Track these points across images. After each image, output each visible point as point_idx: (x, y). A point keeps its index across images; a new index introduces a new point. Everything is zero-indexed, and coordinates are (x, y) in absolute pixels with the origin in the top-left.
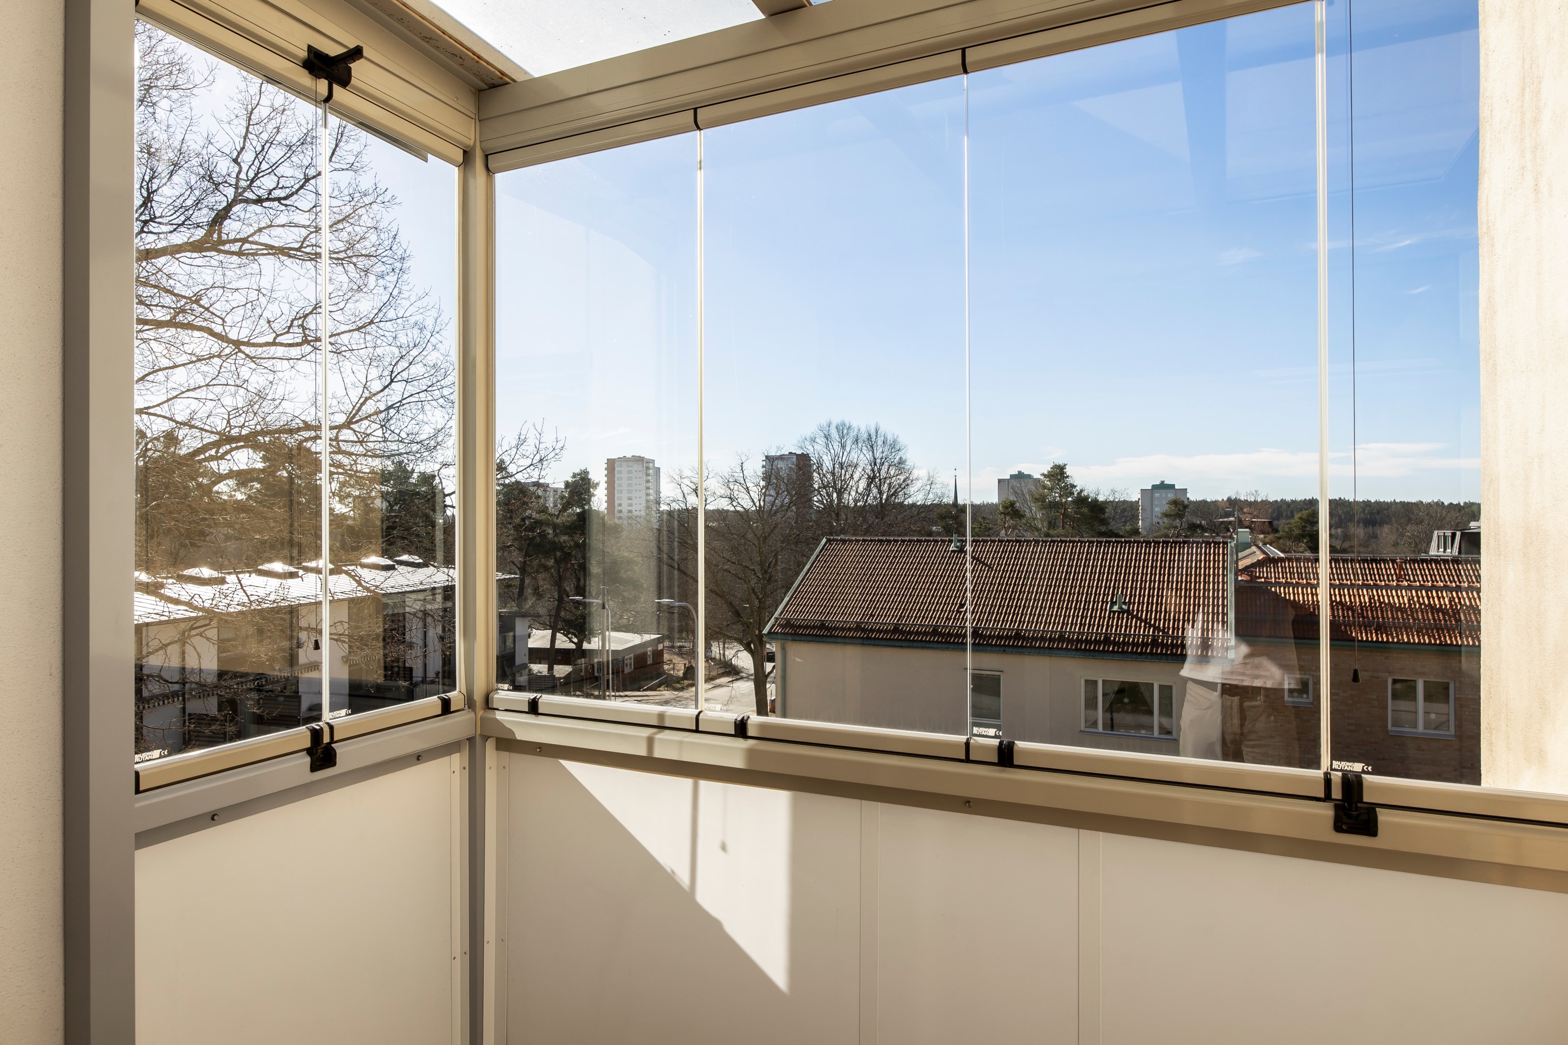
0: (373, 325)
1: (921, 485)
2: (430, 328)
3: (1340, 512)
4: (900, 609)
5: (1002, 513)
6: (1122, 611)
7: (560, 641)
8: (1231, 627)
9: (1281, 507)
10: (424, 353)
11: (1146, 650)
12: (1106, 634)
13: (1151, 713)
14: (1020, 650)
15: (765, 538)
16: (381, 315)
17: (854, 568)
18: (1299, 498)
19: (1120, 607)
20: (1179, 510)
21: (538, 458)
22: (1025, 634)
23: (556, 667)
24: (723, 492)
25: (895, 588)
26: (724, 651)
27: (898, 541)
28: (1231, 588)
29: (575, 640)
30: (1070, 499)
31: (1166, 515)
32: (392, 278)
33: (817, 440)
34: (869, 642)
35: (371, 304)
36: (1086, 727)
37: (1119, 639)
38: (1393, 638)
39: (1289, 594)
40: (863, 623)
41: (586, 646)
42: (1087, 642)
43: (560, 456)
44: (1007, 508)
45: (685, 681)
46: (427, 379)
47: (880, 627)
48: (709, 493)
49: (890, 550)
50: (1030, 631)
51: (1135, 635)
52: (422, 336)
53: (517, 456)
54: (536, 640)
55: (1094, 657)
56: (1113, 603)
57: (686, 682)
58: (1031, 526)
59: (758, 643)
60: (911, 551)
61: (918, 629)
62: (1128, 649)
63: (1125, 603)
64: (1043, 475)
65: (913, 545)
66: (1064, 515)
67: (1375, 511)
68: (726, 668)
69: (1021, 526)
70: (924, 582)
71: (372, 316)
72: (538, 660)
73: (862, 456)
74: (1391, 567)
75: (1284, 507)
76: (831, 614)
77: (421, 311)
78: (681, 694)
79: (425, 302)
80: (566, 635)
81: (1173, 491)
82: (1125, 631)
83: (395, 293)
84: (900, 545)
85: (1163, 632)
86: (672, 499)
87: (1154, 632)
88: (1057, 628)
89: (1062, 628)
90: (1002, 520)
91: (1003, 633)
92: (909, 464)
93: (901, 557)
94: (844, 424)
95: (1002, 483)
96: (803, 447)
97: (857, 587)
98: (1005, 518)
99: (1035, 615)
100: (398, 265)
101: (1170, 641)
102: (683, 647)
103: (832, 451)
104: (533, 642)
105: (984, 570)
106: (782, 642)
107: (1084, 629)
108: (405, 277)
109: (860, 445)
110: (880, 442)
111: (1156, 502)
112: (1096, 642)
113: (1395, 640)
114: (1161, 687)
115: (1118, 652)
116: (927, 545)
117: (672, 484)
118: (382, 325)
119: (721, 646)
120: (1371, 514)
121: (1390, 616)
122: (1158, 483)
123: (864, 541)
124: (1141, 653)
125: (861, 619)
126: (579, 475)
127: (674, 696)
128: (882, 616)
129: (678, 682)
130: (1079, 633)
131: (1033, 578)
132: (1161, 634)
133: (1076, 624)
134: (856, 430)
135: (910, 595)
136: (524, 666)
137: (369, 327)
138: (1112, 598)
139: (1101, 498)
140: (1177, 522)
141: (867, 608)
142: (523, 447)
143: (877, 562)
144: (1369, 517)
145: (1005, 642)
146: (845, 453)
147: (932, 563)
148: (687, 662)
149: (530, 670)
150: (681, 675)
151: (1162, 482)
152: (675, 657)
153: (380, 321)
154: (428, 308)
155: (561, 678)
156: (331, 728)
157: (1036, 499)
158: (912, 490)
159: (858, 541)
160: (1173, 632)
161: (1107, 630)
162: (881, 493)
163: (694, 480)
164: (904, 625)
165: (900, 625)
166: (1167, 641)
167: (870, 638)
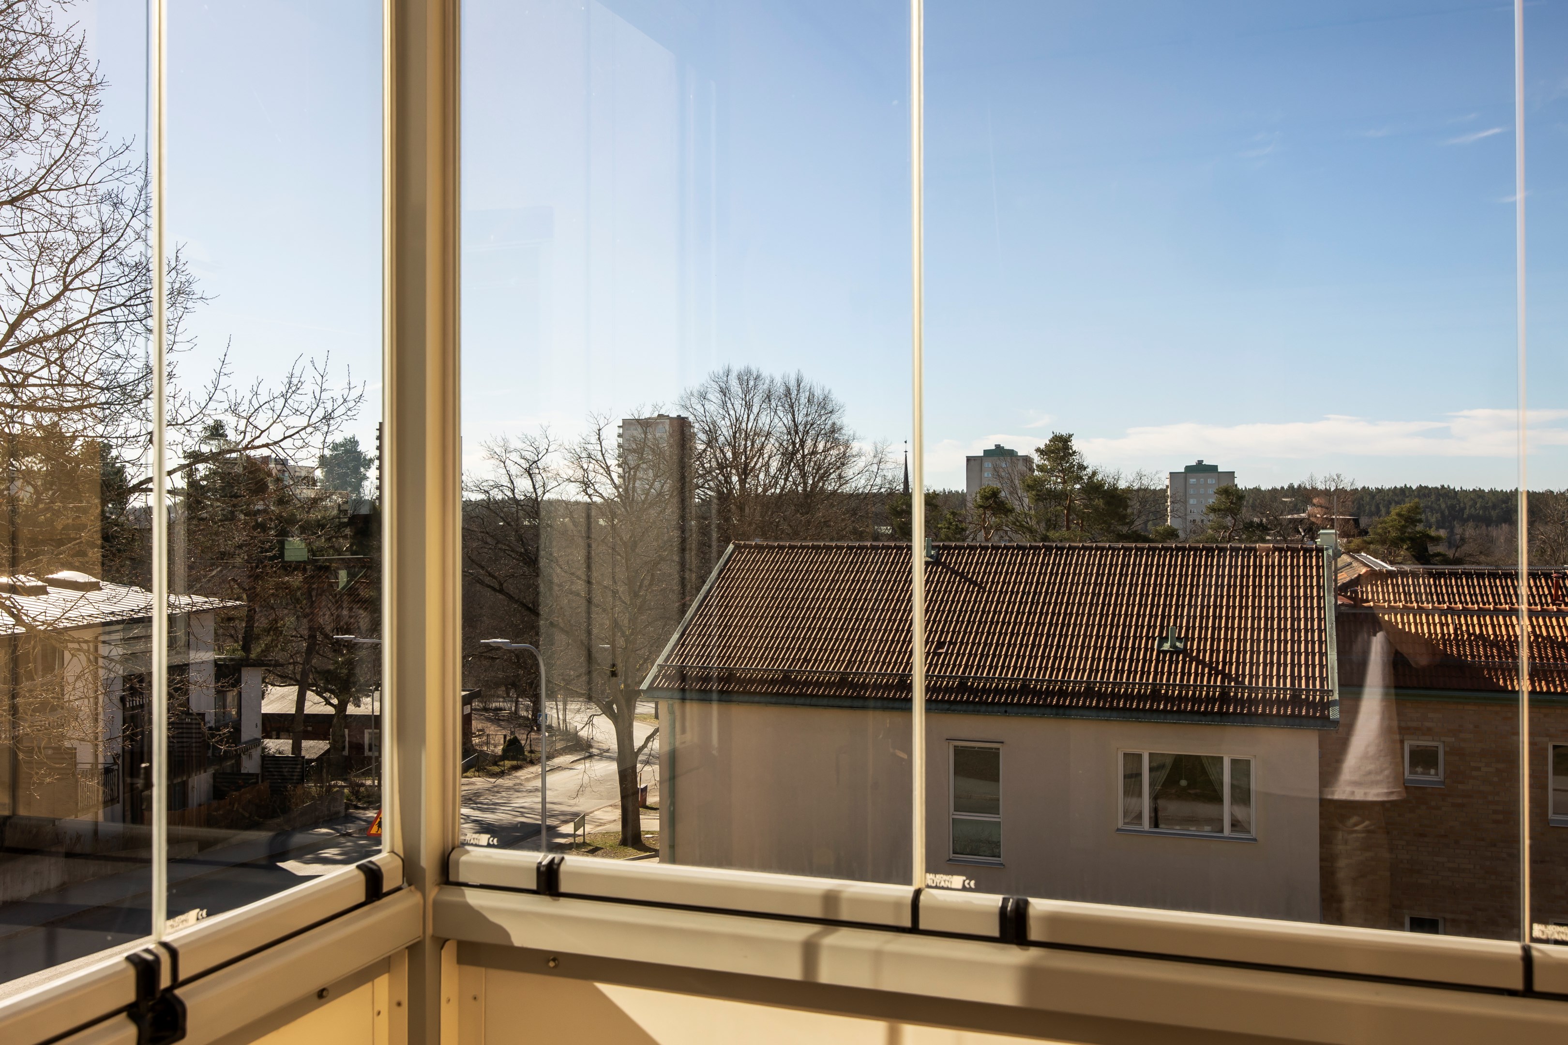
0: (36, 196)
1: (863, 464)
2: (131, 203)
3: (1443, 506)
4: (848, 650)
5: (981, 506)
6: (1176, 651)
7: (310, 703)
8: (1332, 673)
9: (1362, 498)
10: (121, 244)
11: (1213, 708)
12: (1154, 685)
13: (1219, 800)
14: (1029, 710)
15: (635, 545)
16: (50, 180)
17: (777, 589)
18: (1387, 486)
19: (1173, 646)
20: (1232, 503)
21: (320, 413)
22: (1035, 686)
23: (305, 744)
24: (571, 473)
25: (840, 619)
26: (565, 715)
27: (842, 548)
28: (1330, 616)
29: (335, 701)
30: (1078, 486)
31: (1213, 510)
32: (70, 119)
33: (709, 396)
34: (802, 700)
35: (37, 159)
36: (1125, 823)
37: (1173, 692)
38: (1555, 688)
39: (1410, 625)
40: (793, 672)
41: (351, 709)
42: (1128, 697)
43: (354, 412)
44: (987, 498)
45: (506, 762)
46: (126, 286)
47: (819, 678)
48: (549, 475)
49: (831, 562)
50: (1043, 681)
51: (1195, 687)
52: (117, 216)
53: (286, 411)
54: (272, 702)
55: (1138, 720)
56: (1163, 640)
57: (508, 763)
58: (1022, 526)
59: (623, 702)
60: (862, 562)
61: (876, 680)
62: (1186, 707)
63: (1179, 639)
64: (1038, 450)
65: (866, 554)
66: (1069, 508)
67: (1490, 504)
68: (568, 741)
69: (1007, 526)
70: (883, 610)
71: (35, 179)
72: (274, 733)
73: (776, 420)
74: (1544, 584)
75: (1367, 499)
76: (745, 658)
77: (117, 175)
78: (500, 781)
79: (123, 160)
80: (319, 694)
81: (1216, 474)
82: (1182, 680)
83: (76, 143)
84: (846, 553)
85: (1237, 682)
86: (492, 483)
87: (1223, 681)
88: (1082, 677)
89: (1089, 677)
90: (980, 516)
91: (1003, 685)
92: (847, 432)
93: (847, 571)
94: (749, 372)
95: (972, 462)
96: (689, 406)
97: (782, 617)
98: (985, 513)
99: (1049, 657)
100: (79, 97)
101: (1246, 695)
102: (501, 709)
103: (732, 412)
104: (267, 705)
105: (973, 592)
106: (670, 702)
107: (1121, 678)
108: (92, 117)
109: (774, 404)
110: (803, 400)
111: (1191, 491)
112: (1141, 697)
113: (1559, 690)
114: (1234, 762)
115: (1171, 711)
116: (886, 554)
117: (493, 461)
118: (52, 195)
119: (561, 707)
120: (1485, 508)
121: (1550, 655)
122: (1193, 463)
123: (792, 547)
124: (1205, 713)
125: (790, 666)
126: (342, 446)
127: (490, 785)
128: (821, 661)
129: (495, 764)
130: (1114, 684)
131: (1044, 603)
132: (1233, 684)
133: (1110, 671)
134: (767, 382)
135: (863, 629)
136: (256, 742)
137: (29, 199)
138: (1161, 632)
139: (1122, 485)
140: (1229, 521)
141: (799, 649)
142: (296, 397)
143: (812, 580)
144: (1481, 512)
145: (1006, 699)
146: (752, 417)
147: (895, 581)
148: (508, 732)
149: (264, 748)
150: (500, 753)
151: (1200, 462)
152: (489, 724)
153: (50, 189)
154: (129, 170)
155: (312, 760)
156: (173, 952)
157: (1028, 486)
158: (849, 472)
159: (782, 548)
160: (1250, 682)
161: (1155, 679)
162: (804, 475)
163: (527, 455)
164: (855, 674)
165: (850, 674)
166: (1243, 695)
167: (805, 695)
